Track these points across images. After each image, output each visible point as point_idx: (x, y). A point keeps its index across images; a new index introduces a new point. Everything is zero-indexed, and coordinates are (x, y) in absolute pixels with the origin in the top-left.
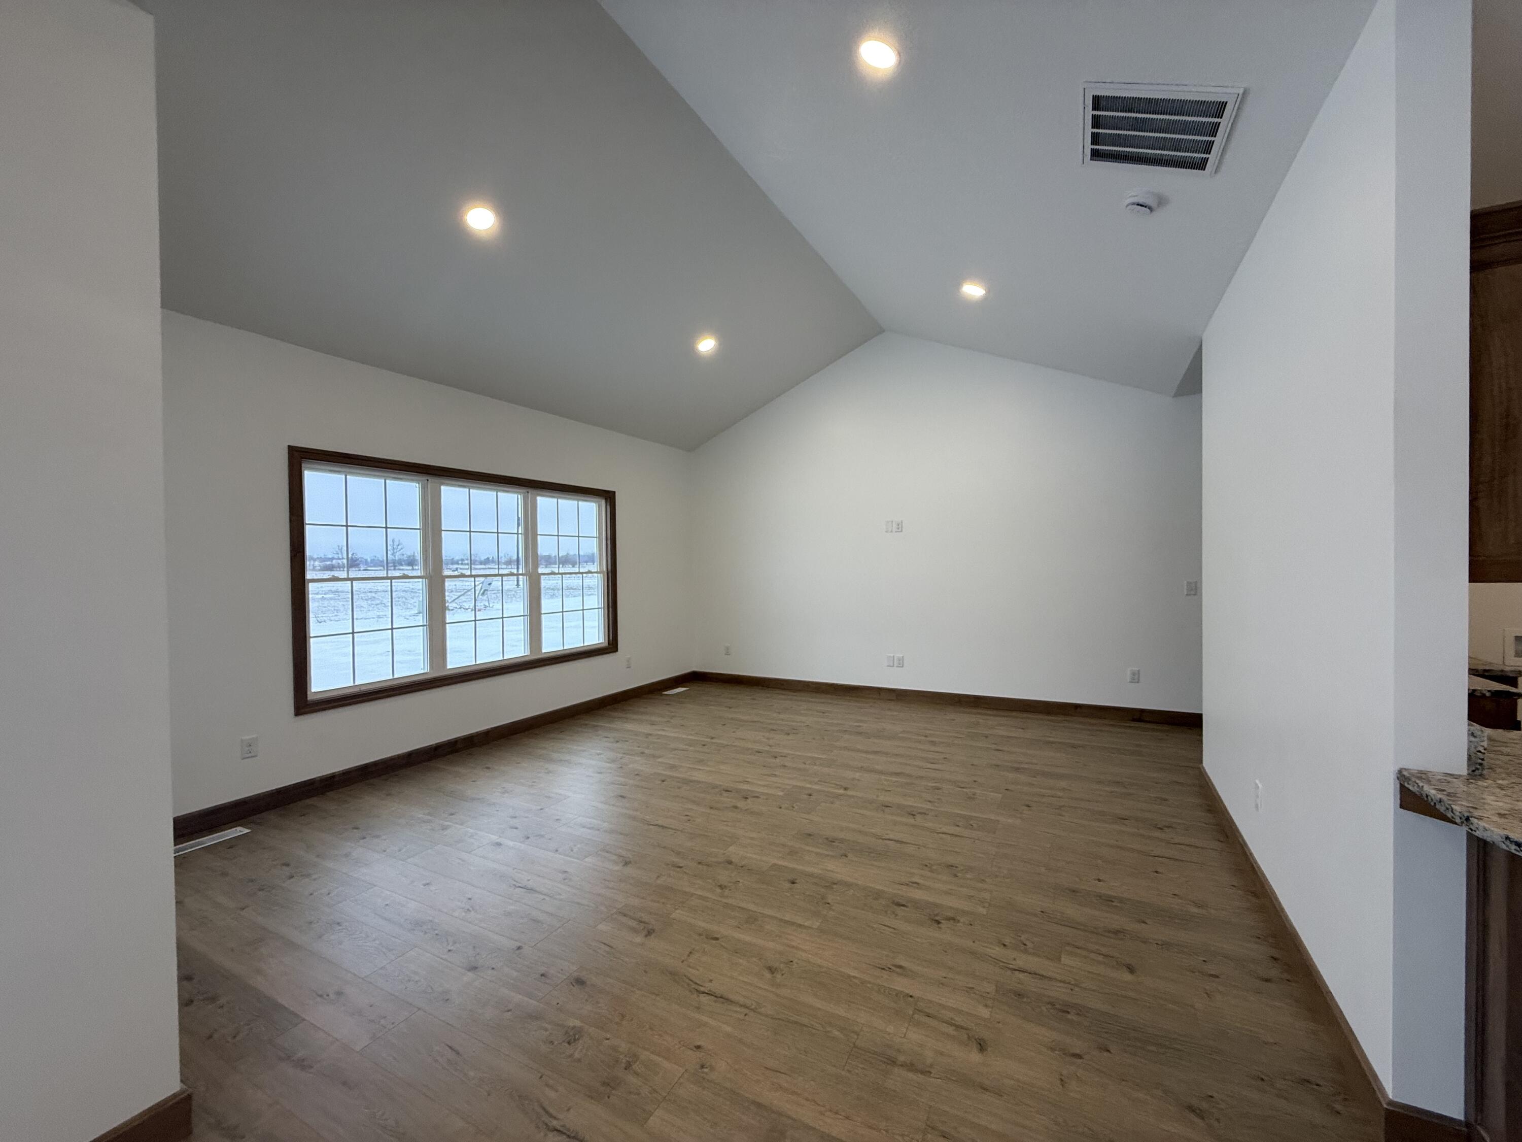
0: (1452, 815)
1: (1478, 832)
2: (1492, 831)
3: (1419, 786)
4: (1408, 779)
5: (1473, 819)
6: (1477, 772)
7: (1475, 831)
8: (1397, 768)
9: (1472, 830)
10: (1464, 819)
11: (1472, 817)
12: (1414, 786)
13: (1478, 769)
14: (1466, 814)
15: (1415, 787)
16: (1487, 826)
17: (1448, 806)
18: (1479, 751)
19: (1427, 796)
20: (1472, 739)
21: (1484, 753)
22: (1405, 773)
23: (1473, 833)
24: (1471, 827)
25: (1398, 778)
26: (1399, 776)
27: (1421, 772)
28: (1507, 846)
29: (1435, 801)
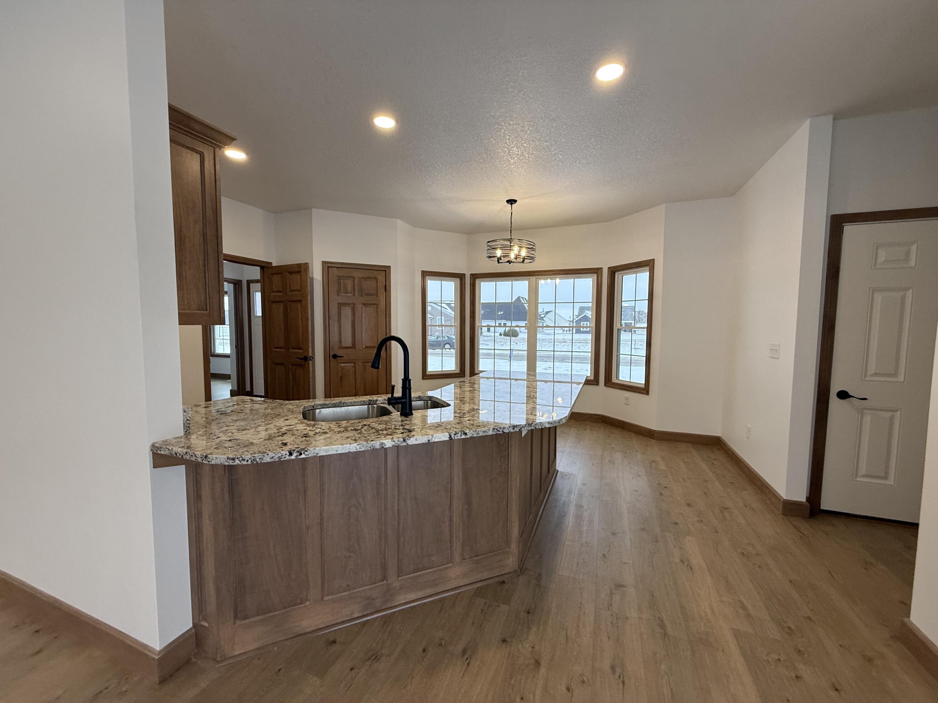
0: (195, 458)
1: (212, 461)
2: (221, 458)
3: (169, 449)
4: (160, 448)
5: (209, 455)
6: (188, 432)
7: (211, 462)
8: (150, 444)
9: (209, 462)
10: (203, 457)
11: (208, 455)
12: (165, 451)
13: (188, 430)
14: (205, 454)
15: (167, 452)
16: (217, 456)
17: (192, 454)
18: (188, 420)
19: (176, 454)
20: (185, 414)
21: (190, 420)
22: (157, 445)
23: (210, 463)
24: (209, 460)
25: (151, 450)
26: (152, 448)
27: (163, 441)
28: (228, 462)
29: (182, 454)
